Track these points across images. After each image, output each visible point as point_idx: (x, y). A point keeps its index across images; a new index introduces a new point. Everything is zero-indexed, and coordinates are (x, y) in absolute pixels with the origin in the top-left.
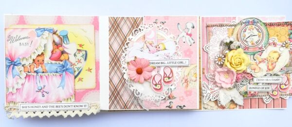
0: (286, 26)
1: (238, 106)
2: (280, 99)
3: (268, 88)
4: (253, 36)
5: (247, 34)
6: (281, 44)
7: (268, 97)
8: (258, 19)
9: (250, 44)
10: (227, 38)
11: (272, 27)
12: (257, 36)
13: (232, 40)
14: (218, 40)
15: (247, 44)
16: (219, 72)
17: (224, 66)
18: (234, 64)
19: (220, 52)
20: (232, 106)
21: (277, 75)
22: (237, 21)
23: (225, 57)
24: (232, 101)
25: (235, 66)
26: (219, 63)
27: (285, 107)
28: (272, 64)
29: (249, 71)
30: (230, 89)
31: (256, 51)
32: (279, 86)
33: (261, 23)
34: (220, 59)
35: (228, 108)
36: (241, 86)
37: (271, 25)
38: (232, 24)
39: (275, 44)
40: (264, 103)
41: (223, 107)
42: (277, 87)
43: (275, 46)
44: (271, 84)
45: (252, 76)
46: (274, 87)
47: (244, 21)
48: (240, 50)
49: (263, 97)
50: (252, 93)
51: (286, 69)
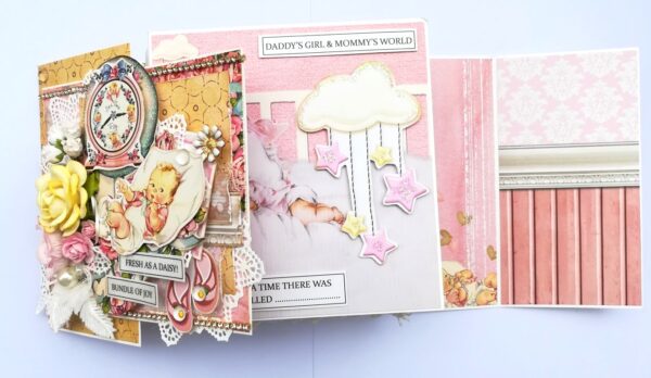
0: (220, 69)
3: (150, 294)
5: (104, 111)
9: (109, 145)
11: (181, 81)
12: (127, 117)
15: (102, 144)
21: (176, 252)
28: (158, 211)
29: (104, 231)
31: (122, 166)
32: (192, 291)
37: (179, 71)
39: (169, 141)
43: (171, 148)
46: (181, 291)
47: (99, 72)
49: (161, 324)
50: (120, 303)
51: (207, 229)
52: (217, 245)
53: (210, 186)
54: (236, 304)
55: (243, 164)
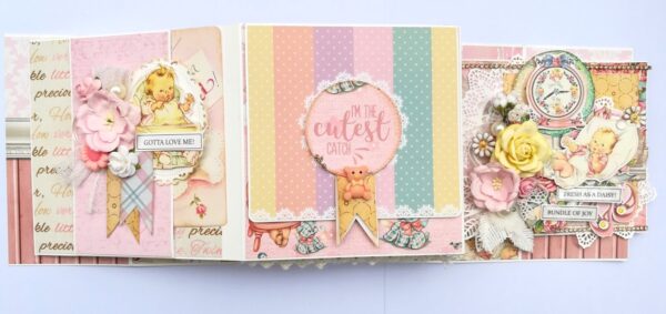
0: (632, 72)
1: (520, 254)
2: (614, 239)
3: (590, 213)
4: (559, 91)
5: (547, 87)
6: (622, 113)
7: (588, 233)
8: (572, 55)
9: (552, 112)
10: (501, 95)
12: (569, 94)
13: (512, 99)
14: (480, 100)
15: (545, 111)
16: (480, 175)
17: (492, 160)
18: (514, 156)
19: (483, 127)
20: (507, 252)
21: (610, 184)
22: (524, 58)
23: (495, 139)
24: (508, 242)
25: (517, 162)
26: (482, 154)
27: (625, 256)
28: (600, 159)
29: (547, 173)
30: (504, 213)
31: (563, 128)
32: (612, 210)
33: (579, 64)
34: (484, 143)
35: (497, 257)
36: (530, 206)
37: (601, 68)
38: (515, 63)
39: (607, 113)
40: (579, 246)
41: (487, 256)
42: (608, 212)
43: (608, 117)
44: (595, 204)
45: (555, 184)
46: (601, 211)
47: (541, 58)
48: (530, 123)
49: (577, 234)
50: (553, 223)
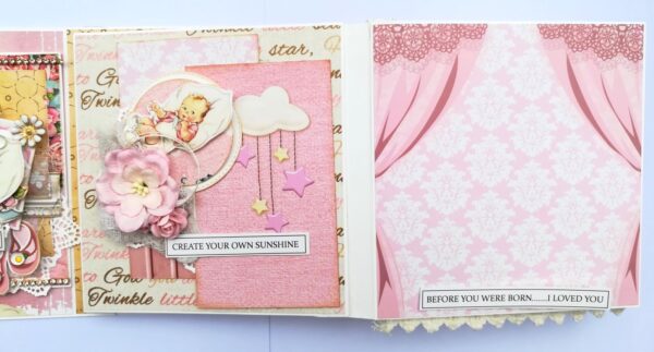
0: (36, 67)
51: (26, 204)
52: (34, 216)
53: (29, 167)
54: (54, 264)
55: (60, 148)
